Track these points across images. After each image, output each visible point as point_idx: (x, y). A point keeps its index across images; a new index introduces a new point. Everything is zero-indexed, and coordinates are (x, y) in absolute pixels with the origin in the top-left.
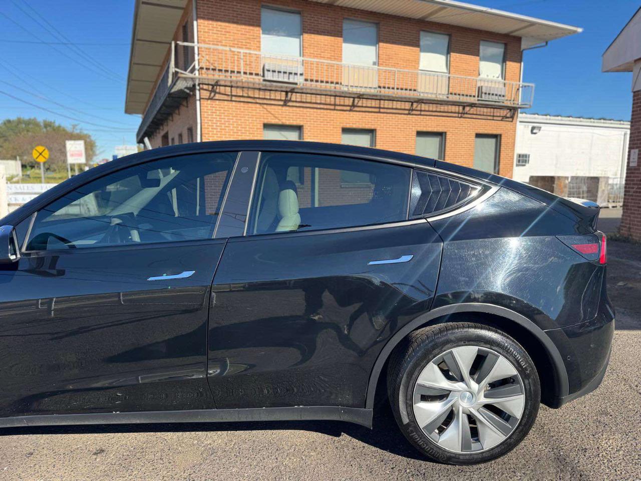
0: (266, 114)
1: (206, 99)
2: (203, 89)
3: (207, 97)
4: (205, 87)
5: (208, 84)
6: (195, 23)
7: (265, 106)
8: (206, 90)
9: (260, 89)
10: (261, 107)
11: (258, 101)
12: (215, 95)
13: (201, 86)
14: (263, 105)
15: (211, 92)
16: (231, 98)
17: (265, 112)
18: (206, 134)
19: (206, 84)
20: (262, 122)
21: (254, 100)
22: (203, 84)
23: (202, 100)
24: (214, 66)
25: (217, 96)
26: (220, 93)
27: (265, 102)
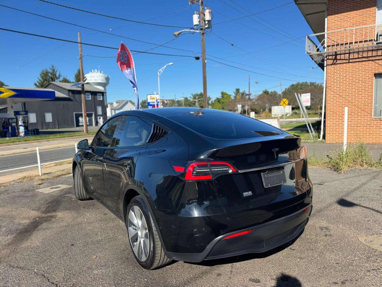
0: (378, 66)
1: (330, 65)
2: (329, 59)
3: (331, 64)
4: (330, 57)
5: (332, 55)
6: (326, 19)
7: (377, 61)
8: (331, 59)
9: (373, 50)
10: (373, 63)
11: (371, 59)
12: (336, 61)
13: (327, 57)
14: (374, 61)
15: (334, 60)
16: (349, 61)
17: (377, 65)
18: (329, 87)
19: (330, 56)
20: (373, 73)
21: (368, 59)
22: (329, 56)
23: (327, 66)
24: (337, 43)
25: (338, 62)
26: (340, 59)
27: (377, 58)
